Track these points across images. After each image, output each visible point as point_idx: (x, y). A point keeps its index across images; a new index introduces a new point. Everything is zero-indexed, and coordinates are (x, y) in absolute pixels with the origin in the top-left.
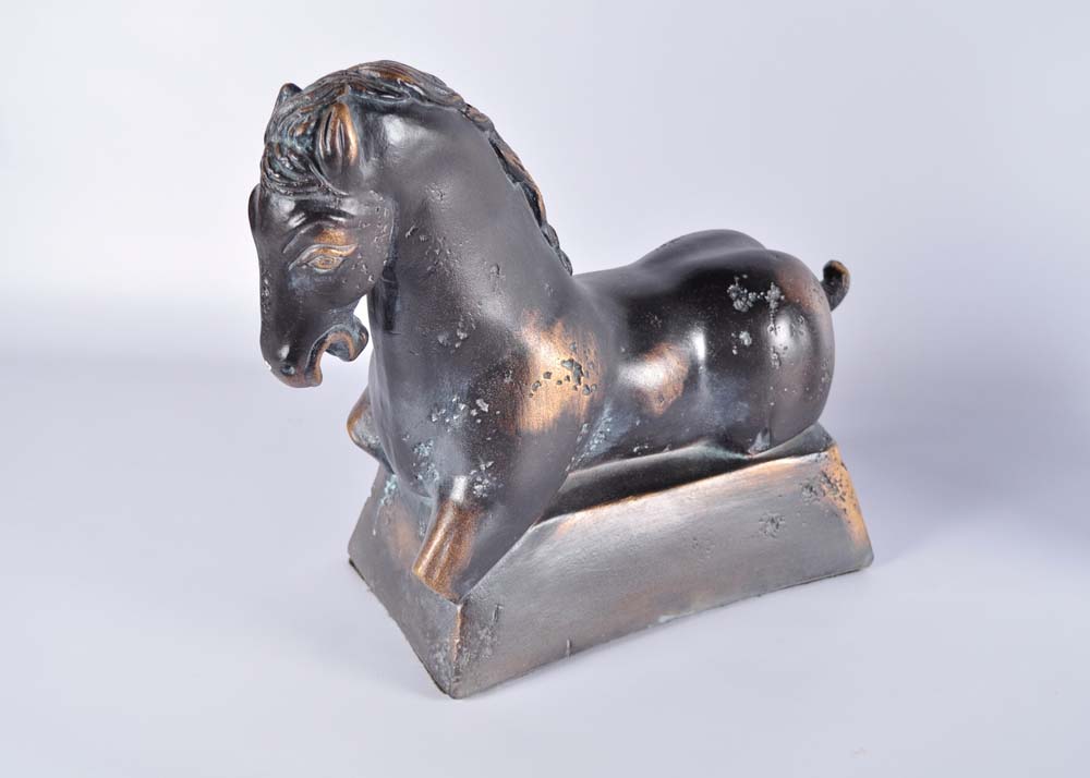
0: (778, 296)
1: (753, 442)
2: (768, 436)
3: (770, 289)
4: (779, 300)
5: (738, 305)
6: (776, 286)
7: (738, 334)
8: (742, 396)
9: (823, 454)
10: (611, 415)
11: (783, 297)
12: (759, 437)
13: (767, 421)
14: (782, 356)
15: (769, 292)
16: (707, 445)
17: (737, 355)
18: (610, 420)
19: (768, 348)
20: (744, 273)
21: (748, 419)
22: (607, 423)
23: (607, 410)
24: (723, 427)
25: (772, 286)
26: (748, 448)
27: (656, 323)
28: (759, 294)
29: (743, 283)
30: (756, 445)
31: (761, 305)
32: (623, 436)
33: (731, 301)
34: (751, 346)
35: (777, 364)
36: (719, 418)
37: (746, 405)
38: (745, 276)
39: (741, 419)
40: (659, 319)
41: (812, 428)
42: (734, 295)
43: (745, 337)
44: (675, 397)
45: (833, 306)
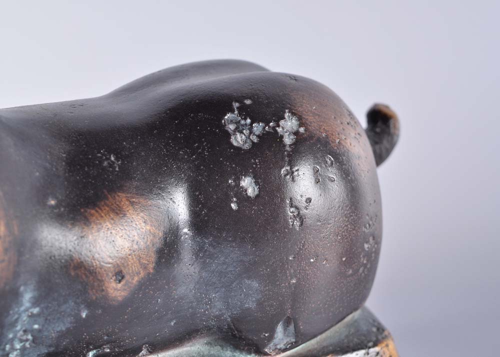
0: (295, 128)
1: (271, 338)
2: (292, 328)
3: (283, 118)
4: (296, 133)
5: (238, 140)
6: (293, 114)
7: (238, 180)
8: (249, 270)
9: (372, 350)
10: (36, 302)
11: (302, 130)
12: (280, 329)
13: (288, 306)
14: (304, 212)
15: (282, 123)
16: (208, 344)
17: (237, 211)
18: (36, 310)
19: (283, 200)
20: (247, 98)
21: (260, 304)
22: (32, 316)
23: (27, 297)
24: (227, 316)
25: (287, 115)
26: (265, 346)
27: (111, 165)
28: (267, 124)
29: (245, 111)
30: (276, 341)
31: (272, 139)
32: (62, 335)
33: (228, 135)
34: (257, 196)
35: (297, 223)
36: (219, 305)
37: (255, 284)
38: (248, 102)
39: (251, 304)
40: (117, 159)
41: (356, 315)
42: (232, 127)
43: (248, 185)
44: (142, 274)
45: (380, 158)
